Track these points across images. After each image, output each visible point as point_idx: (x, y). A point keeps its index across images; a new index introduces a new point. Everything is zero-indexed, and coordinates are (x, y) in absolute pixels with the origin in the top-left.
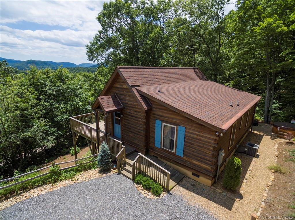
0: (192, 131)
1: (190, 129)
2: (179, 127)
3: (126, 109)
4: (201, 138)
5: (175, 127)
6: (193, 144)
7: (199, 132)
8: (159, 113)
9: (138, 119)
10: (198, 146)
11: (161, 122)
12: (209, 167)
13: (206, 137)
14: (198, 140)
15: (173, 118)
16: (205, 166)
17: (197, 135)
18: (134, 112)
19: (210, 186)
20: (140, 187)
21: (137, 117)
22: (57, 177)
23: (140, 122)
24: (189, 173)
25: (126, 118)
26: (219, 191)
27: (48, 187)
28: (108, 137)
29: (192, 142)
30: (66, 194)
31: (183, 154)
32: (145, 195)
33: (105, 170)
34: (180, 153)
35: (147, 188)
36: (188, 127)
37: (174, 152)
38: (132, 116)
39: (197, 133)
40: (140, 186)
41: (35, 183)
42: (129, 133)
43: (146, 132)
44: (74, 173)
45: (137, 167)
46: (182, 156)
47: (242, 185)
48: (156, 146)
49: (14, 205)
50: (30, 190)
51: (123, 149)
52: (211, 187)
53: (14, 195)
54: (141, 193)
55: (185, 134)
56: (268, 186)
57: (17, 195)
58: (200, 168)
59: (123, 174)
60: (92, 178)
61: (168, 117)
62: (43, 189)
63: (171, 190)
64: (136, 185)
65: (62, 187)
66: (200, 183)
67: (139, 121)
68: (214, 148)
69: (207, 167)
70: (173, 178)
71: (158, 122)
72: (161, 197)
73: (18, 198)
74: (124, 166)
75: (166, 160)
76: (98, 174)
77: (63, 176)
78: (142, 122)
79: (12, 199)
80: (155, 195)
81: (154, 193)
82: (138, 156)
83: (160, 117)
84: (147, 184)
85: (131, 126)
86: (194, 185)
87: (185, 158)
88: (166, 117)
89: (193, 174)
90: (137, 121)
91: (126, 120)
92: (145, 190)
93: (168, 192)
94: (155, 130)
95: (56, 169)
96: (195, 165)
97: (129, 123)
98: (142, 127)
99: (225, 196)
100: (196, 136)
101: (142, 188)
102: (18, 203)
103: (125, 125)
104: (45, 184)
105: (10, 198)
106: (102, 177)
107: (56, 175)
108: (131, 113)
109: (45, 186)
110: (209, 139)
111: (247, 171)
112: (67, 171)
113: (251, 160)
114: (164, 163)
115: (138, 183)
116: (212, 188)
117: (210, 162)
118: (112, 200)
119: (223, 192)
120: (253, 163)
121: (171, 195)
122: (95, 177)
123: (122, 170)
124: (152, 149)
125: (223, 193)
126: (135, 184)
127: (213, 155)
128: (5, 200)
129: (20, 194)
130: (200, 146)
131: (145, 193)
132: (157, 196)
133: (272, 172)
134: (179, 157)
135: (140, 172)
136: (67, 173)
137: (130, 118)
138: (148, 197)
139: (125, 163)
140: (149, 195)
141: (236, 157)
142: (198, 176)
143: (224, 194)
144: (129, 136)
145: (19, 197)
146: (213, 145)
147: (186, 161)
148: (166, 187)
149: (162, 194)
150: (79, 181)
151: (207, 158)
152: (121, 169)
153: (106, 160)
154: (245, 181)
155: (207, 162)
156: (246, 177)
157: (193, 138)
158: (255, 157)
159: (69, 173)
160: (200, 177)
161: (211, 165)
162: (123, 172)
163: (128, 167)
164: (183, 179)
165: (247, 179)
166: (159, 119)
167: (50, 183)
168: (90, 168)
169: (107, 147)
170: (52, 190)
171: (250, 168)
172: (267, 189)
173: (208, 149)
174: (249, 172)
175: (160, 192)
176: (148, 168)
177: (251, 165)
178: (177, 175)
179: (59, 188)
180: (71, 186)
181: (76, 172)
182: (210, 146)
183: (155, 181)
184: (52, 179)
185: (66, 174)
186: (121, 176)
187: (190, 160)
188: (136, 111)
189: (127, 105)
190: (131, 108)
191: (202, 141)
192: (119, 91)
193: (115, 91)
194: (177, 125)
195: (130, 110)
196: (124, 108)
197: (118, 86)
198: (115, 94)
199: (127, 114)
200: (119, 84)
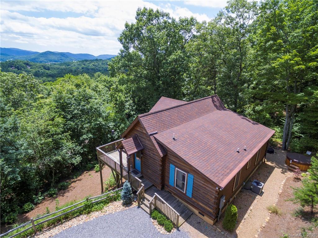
0: (199, 180)
1: (197, 178)
2: (189, 174)
3: (146, 150)
4: (206, 187)
5: (186, 174)
6: (200, 190)
7: (205, 182)
8: (173, 159)
9: (155, 161)
10: (203, 192)
11: (174, 167)
13: (209, 188)
14: (204, 188)
15: (184, 166)
16: (209, 209)
17: (203, 184)
18: (152, 155)
20: (156, 222)
21: (154, 159)
22: (90, 209)
23: (157, 164)
24: (196, 212)
25: (145, 157)
26: (219, 230)
27: (84, 218)
28: (130, 174)
29: (199, 189)
30: (98, 225)
31: (192, 196)
32: (159, 230)
33: (127, 203)
34: (189, 195)
35: (161, 224)
36: (195, 176)
37: (185, 192)
38: (151, 157)
39: (203, 182)
40: (155, 221)
41: (74, 214)
42: (148, 170)
43: (162, 172)
44: (103, 204)
45: (154, 203)
46: (191, 196)
47: (240, 225)
48: (170, 184)
49: (61, 232)
50: (71, 219)
51: (142, 187)
52: (213, 226)
53: (60, 223)
54: (156, 228)
55: (193, 181)
56: (262, 227)
57: (62, 224)
58: (205, 209)
59: (142, 208)
60: (117, 211)
61: (181, 165)
62: (81, 219)
63: (180, 226)
64: (152, 220)
65: (94, 218)
66: (205, 221)
67: (157, 163)
68: (215, 197)
69: (210, 210)
70: (183, 215)
71: (172, 166)
72: (171, 233)
73: (63, 226)
74: (143, 201)
75: (179, 197)
76: (122, 207)
77: (95, 208)
78: (159, 164)
79: (58, 227)
80: (167, 231)
81: (166, 229)
82: (155, 196)
83: (174, 163)
84: (161, 221)
85: (149, 165)
86: (200, 223)
87: (193, 199)
88: (179, 164)
89: (199, 213)
90: (154, 162)
91: (146, 158)
92: (159, 225)
93: (178, 228)
94: (169, 171)
96: (201, 207)
97: (148, 162)
98: (159, 168)
99: (223, 235)
100: (202, 185)
101: (157, 224)
102: (64, 230)
103: (145, 162)
104: (81, 214)
105: (57, 226)
106: (125, 210)
107: (90, 208)
108: (150, 155)
109: (81, 216)
110: (212, 189)
111: (247, 210)
112: (97, 203)
113: (254, 199)
114: (176, 199)
115: (154, 218)
116: (214, 227)
117: (212, 207)
119: (222, 231)
120: (255, 201)
121: (179, 231)
122: (120, 210)
124: (167, 186)
125: (222, 233)
126: (151, 218)
127: (215, 202)
128: (54, 227)
129: (64, 222)
130: (205, 193)
131: (159, 228)
132: (168, 232)
133: (269, 213)
134: (189, 198)
135: (156, 209)
136: (97, 205)
137: (149, 158)
138: (161, 232)
139: (144, 198)
140: (162, 230)
141: (233, 206)
142: (203, 216)
143: (223, 233)
144: (148, 172)
145: (63, 225)
146: (215, 195)
147: (194, 202)
148: (176, 224)
149: (172, 231)
150: (108, 213)
151: (210, 203)
152: (140, 203)
153: (128, 195)
154: (243, 221)
155: (210, 206)
156: (245, 217)
157: (200, 186)
158: (259, 195)
159: (99, 205)
160: (205, 216)
161: (213, 210)
162: (142, 206)
163: (146, 202)
164: (191, 216)
165: (245, 219)
166: (173, 164)
167: (85, 214)
168: (115, 200)
170: (87, 221)
171: (251, 208)
172: (259, 230)
173: (211, 197)
174: (249, 211)
175: (170, 229)
176: (163, 204)
177: (253, 204)
178: (186, 212)
179: (92, 219)
180: (101, 218)
181: (104, 204)
182: (213, 195)
183: (168, 218)
184: (87, 211)
185: (97, 206)
186: (140, 210)
187: (197, 202)
188: (154, 154)
189: (147, 147)
190: (150, 151)
191: (206, 189)
192: (140, 134)
193: (136, 133)
194: (188, 172)
195: (149, 152)
196: (144, 149)
197: (139, 130)
198: (136, 136)
199: (146, 155)
200: (140, 128)
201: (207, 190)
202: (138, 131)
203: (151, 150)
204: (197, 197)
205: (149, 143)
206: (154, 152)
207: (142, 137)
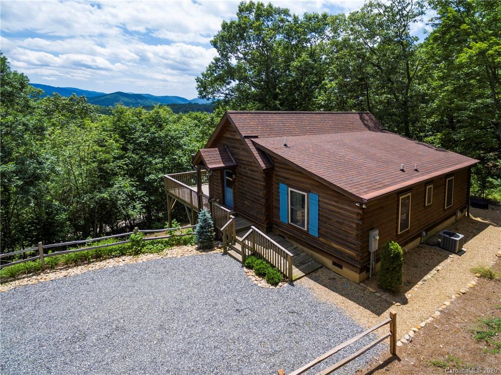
0: (327, 201)
1: (324, 198)
2: (311, 194)
3: (240, 167)
4: (340, 211)
5: (306, 194)
6: (330, 219)
7: (337, 202)
8: (284, 175)
9: (255, 181)
10: (337, 222)
11: (286, 186)
12: (355, 253)
13: (346, 210)
14: (337, 213)
15: (302, 182)
16: (348, 251)
17: (334, 206)
18: (250, 172)
19: (358, 282)
20: (252, 273)
21: (253, 179)
22: (139, 248)
23: (259, 186)
24: (328, 262)
25: (240, 180)
26: (371, 290)
27: (127, 259)
28: (213, 204)
29: (329, 217)
30: (149, 269)
31: (319, 233)
32: (255, 282)
33: (205, 247)
34: (314, 233)
35: (261, 274)
36: (322, 195)
37: (306, 229)
38: (248, 177)
39: (334, 203)
40: (251, 271)
41: (111, 251)
42: (244, 201)
43: (266, 200)
44: (163, 246)
45: (250, 246)
46: (316, 235)
47: (415, 287)
48: (281, 220)
49: (85, 273)
50: (105, 259)
51: (231, 220)
52: (359, 284)
53: (85, 262)
54: (250, 279)
55: (319, 205)
56: (459, 293)
57: (89, 263)
58: (342, 254)
59: (230, 255)
60: (186, 255)
61: (296, 181)
62: (122, 261)
63: (295, 280)
65: (145, 260)
66: (344, 277)
67: (257, 184)
68: (358, 225)
69: (352, 253)
70: (303, 266)
71: (282, 186)
72: (278, 287)
73: (90, 266)
74: (232, 244)
75: (296, 241)
76: (195, 252)
77: (148, 249)
78: (261, 185)
79: (83, 267)
80: (270, 283)
81: (268, 282)
82: (251, 230)
83: (285, 180)
84: (260, 268)
85: (246, 191)
86: (334, 279)
87: (321, 239)
88: (294, 180)
89: (334, 264)
90: (253, 184)
91: (241, 181)
92: (257, 277)
93: (291, 282)
94: (279, 197)
95: (138, 237)
96: (336, 250)
97: (244, 187)
98: (262, 193)
99: (378, 297)
100: (332, 208)
101: (254, 274)
102: (90, 271)
103: (240, 189)
104: (123, 254)
105: (80, 265)
106: (200, 255)
107: (139, 246)
108: (247, 173)
109: (124, 258)
110: (350, 213)
111: (431, 270)
112: (153, 242)
113: (446, 257)
114: (293, 245)
115: (249, 267)
116: (361, 286)
117: (354, 246)
118: (208, 283)
119: (376, 292)
120: (448, 261)
121: (293, 285)
122: (191, 255)
123: (229, 250)
124: (277, 225)
125: (376, 294)
126: (244, 268)
127: (357, 235)
128: (75, 266)
129: (93, 262)
130: (339, 223)
131: (256, 280)
132: (272, 285)
133: (476, 276)
134: (314, 238)
135: (255, 254)
136: (153, 245)
137: (245, 180)
138: (259, 285)
139: (236, 241)
140: (263, 283)
142: (341, 267)
143: (378, 294)
144: (245, 204)
145: (92, 265)
146: (356, 221)
147: (323, 244)
148: (288, 276)
149: (280, 284)
150: (169, 256)
151: (350, 239)
152: (228, 248)
153: (206, 232)
154: (420, 283)
155: (350, 245)
156: (425, 278)
157: (330, 211)
158: (456, 254)
159: (155, 245)
160: (344, 268)
161: (356, 251)
162: (232, 252)
163: (238, 246)
164: (319, 270)
165: (425, 281)
166: (284, 183)
167: (131, 255)
168: (185, 243)
169: (208, 215)
170: (132, 263)
171: (438, 267)
172: (454, 297)
173: (351, 227)
174: (434, 271)
175: (277, 280)
176: (267, 250)
178: (310, 263)
179: (141, 261)
180: (156, 261)
181: (165, 246)
182: (353, 222)
183: (273, 266)
184: (133, 249)
185: (152, 247)
186: (227, 257)
187: (328, 243)
188: (252, 171)
189: (241, 161)
190: (246, 166)
191: (340, 214)
192: (230, 142)
193: (225, 142)
194: (308, 191)
195: (245, 168)
196: (237, 165)
197: (229, 136)
198: (225, 147)
199: (241, 174)
200: (230, 133)
201: (343, 215)
202: (228, 138)
203: (248, 165)
204: (327, 233)
205: (245, 154)
206: (252, 166)
207: (233, 147)
